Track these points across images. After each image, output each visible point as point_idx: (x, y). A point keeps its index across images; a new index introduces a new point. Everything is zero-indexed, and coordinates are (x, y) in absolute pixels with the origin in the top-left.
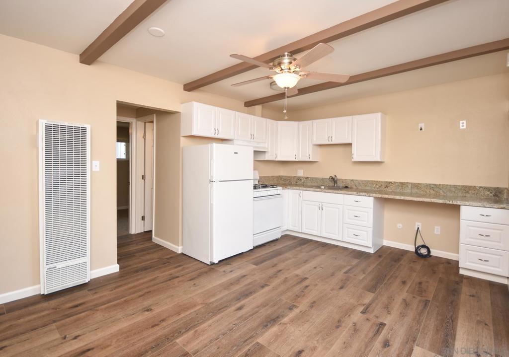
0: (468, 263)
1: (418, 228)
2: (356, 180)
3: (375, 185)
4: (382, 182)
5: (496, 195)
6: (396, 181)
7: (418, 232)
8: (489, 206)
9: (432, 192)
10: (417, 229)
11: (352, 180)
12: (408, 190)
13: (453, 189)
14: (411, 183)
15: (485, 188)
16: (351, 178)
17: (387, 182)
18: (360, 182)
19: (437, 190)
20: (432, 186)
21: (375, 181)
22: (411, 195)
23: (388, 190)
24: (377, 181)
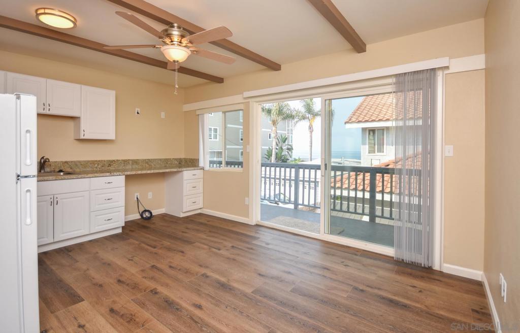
1: (137, 198)
2: (72, 162)
3: (96, 165)
4: (104, 161)
5: (180, 163)
6: (119, 159)
7: (139, 201)
9: (147, 165)
11: (66, 162)
12: (129, 167)
13: (159, 162)
14: (132, 160)
15: (175, 159)
16: (64, 160)
17: (110, 161)
18: (78, 164)
20: (147, 161)
21: (96, 161)
22: (132, 170)
23: (112, 168)
24: (99, 161)
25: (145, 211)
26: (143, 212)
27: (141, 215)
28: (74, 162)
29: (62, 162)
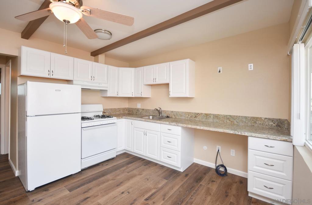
0: (255, 189)
1: (219, 150)
2: (175, 112)
3: (187, 116)
4: (192, 113)
6: (202, 113)
7: (219, 153)
8: (272, 138)
9: (228, 121)
10: (217, 151)
11: (172, 112)
12: (211, 120)
13: (244, 120)
14: (213, 115)
16: (172, 110)
17: (196, 113)
18: (178, 113)
19: (232, 120)
20: (228, 117)
21: (187, 112)
23: (197, 119)
24: (189, 113)
25: (222, 166)
27: (217, 167)
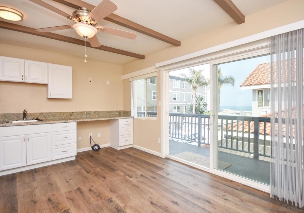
1: (90, 137)
2: (45, 113)
3: (62, 115)
4: (68, 113)
5: (120, 114)
6: (77, 111)
7: (91, 139)
9: (97, 115)
11: (42, 113)
12: (85, 116)
13: (105, 113)
14: (86, 112)
15: (116, 111)
16: (40, 112)
17: (71, 112)
19: (99, 114)
20: (97, 112)
21: (62, 112)
22: (86, 118)
23: (72, 117)
24: (64, 112)
25: (96, 145)
26: (93, 146)
27: (93, 148)
28: (47, 113)
29: (39, 113)
